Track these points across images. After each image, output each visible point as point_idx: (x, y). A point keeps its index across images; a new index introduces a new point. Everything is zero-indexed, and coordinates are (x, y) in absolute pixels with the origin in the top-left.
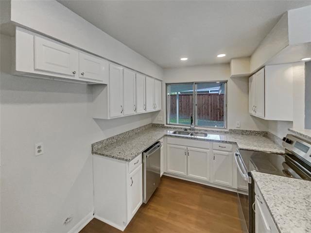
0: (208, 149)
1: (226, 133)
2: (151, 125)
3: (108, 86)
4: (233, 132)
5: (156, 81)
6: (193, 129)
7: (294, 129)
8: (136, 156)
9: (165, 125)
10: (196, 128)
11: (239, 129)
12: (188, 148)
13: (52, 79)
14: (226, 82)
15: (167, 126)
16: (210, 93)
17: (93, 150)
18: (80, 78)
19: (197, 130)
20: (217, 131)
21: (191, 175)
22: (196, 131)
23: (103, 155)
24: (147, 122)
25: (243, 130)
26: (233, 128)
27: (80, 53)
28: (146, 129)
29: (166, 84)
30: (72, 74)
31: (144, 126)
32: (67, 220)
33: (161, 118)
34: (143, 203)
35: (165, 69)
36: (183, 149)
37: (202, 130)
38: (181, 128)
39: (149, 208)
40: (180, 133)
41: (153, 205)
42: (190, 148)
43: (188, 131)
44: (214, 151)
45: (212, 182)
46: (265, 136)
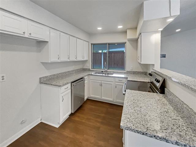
0: (113, 82)
1: (125, 73)
2: (82, 69)
3: (49, 42)
4: (128, 73)
5: (84, 42)
6: (107, 72)
7: (155, 69)
8: (66, 84)
9: (91, 69)
10: (108, 70)
11: (132, 71)
12: (102, 82)
13: (11, 36)
14: (126, 43)
15: (92, 69)
17: (40, 81)
18: (29, 36)
19: (109, 72)
20: (120, 72)
23: (46, 84)
25: (134, 71)
26: (129, 71)
27: (28, 21)
29: (91, 44)
30: (23, 34)
31: (77, 70)
32: (22, 122)
33: (88, 65)
34: (72, 113)
35: (90, 34)
36: (99, 82)
37: (112, 72)
38: (100, 71)
40: (98, 73)
41: (77, 114)
42: (103, 82)
43: (104, 72)
44: (116, 83)
45: (114, 101)
46: (145, 74)
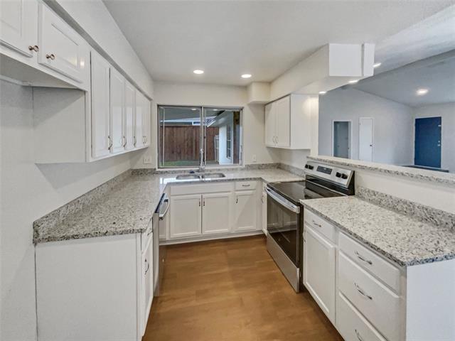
0: (229, 192)
1: (242, 169)
2: (131, 172)
3: (88, 95)
4: (249, 168)
6: (203, 171)
9: (157, 170)
10: (206, 168)
11: (256, 163)
12: (204, 196)
14: (242, 109)
15: (160, 170)
16: (193, 124)
19: (208, 170)
21: (206, 232)
22: (207, 173)
24: (124, 167)
25: (259, 165)
26: (250, 164)
28: (125, 180)
29: (158, 106)
33: (149, 160)
36: (196, 198)
38: (185, 171)
39: (161, 302)
40: (185, 176)
42: (207, 195)
43: (196, 173)
44: (237, 192)
45: (233, 232)
46: (278, 168)
